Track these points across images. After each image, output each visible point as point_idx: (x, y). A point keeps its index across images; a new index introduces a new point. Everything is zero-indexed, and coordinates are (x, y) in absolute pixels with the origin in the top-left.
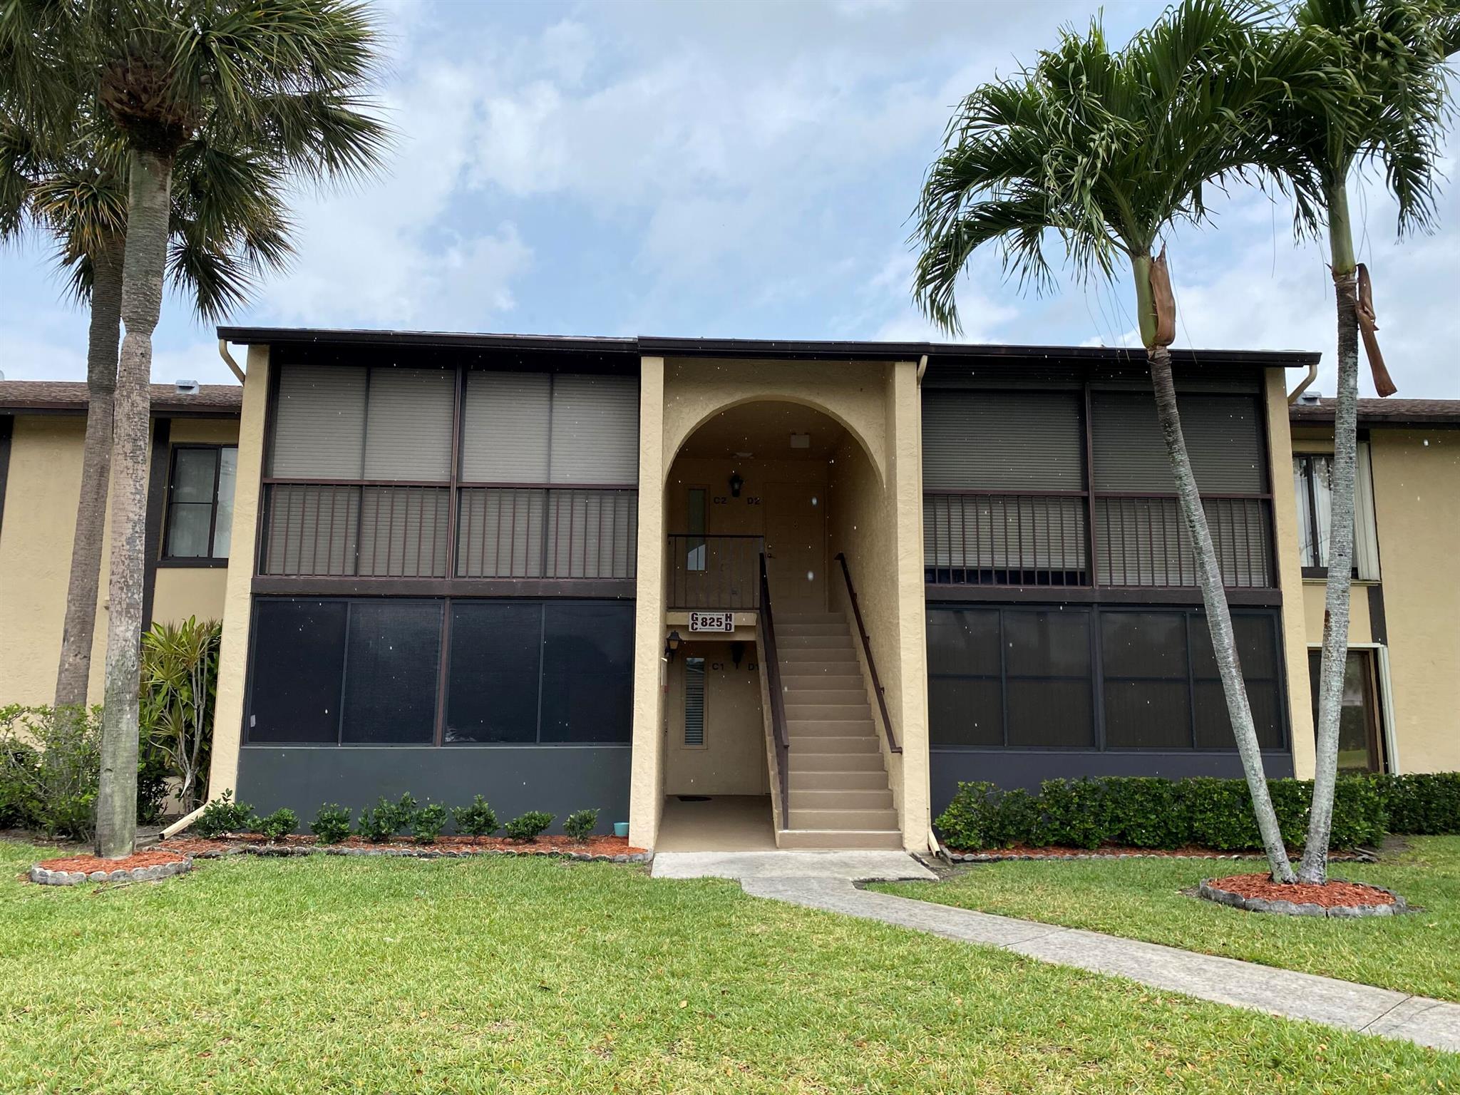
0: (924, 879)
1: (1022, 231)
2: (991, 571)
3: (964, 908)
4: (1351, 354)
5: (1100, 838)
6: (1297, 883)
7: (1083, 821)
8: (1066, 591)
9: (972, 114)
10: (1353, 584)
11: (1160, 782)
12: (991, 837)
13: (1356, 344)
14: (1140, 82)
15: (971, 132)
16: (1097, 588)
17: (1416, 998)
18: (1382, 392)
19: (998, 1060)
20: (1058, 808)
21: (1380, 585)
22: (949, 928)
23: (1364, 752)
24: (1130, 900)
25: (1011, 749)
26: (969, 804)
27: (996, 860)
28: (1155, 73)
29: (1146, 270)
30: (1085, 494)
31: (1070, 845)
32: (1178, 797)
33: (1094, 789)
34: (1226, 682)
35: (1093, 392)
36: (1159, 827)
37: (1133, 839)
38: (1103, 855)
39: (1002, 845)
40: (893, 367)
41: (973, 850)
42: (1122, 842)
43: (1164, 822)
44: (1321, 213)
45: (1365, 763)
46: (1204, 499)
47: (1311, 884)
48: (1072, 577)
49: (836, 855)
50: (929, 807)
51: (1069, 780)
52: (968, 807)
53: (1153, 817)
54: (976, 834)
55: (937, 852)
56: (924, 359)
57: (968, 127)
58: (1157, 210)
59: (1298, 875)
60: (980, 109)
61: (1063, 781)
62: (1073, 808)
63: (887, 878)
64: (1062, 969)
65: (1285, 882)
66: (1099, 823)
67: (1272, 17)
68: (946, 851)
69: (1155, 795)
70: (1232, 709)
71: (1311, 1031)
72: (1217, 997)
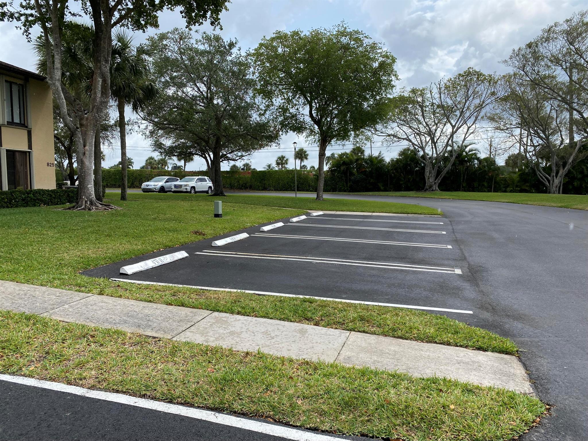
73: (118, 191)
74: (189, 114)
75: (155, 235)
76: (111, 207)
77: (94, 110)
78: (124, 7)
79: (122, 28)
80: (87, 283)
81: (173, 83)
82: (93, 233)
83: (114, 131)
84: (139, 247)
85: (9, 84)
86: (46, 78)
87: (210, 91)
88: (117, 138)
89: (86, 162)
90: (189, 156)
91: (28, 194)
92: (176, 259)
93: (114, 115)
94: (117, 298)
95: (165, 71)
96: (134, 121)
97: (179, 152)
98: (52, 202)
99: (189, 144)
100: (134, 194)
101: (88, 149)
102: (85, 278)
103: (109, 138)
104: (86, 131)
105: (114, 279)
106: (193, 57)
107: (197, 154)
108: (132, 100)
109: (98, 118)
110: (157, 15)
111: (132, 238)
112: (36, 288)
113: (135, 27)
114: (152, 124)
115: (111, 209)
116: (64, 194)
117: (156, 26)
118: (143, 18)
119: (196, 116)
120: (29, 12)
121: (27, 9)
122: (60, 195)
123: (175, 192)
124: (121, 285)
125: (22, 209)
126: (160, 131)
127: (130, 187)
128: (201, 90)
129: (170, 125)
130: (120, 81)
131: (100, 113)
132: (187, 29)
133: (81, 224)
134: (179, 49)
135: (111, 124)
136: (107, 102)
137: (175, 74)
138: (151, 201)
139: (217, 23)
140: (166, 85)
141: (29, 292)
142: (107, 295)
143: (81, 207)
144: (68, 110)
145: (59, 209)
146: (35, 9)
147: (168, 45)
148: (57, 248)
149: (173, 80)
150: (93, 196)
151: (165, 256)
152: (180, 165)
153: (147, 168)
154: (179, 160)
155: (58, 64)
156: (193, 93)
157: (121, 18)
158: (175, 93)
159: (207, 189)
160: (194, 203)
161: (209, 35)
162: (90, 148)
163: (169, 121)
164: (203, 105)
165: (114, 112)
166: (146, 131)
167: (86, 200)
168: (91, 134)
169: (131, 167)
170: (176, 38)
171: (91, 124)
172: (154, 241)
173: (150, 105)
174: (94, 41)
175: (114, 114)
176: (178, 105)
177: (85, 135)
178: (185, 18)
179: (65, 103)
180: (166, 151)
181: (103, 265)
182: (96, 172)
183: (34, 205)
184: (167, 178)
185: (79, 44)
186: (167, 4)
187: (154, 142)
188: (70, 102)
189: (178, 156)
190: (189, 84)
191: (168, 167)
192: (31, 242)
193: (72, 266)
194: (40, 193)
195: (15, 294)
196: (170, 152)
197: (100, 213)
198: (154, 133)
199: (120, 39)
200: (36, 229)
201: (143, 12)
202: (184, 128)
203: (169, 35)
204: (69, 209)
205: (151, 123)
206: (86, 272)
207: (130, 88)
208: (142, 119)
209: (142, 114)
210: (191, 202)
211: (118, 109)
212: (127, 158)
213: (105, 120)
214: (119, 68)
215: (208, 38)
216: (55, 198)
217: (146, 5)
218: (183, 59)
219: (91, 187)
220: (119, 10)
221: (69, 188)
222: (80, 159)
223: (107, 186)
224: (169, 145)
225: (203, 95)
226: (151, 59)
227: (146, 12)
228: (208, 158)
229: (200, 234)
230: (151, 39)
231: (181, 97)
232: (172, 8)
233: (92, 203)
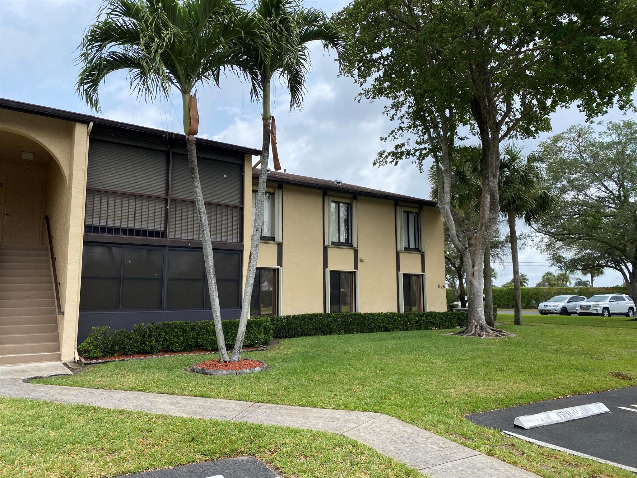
0: (64, 374)
1: (139, 71)
2: (120, 229)
3: (78, 387)
4: (266, 152)
5: (158, 349)
6: (229, 362)
7: (150, 342)
8: (154, 240)
9: (112, 7)
10: (260, 243)
11: (186, 323)
12: (106, 352)
13: (269, 148)
14: (190, 16)
15: (112, 16)
16: (169, 239)
17: (257, 404)
18: (276, 169)
19: (63, 460)
20: (140, 337)
21: (282, 244)
22: (65, 398)
23: (271, 308)
24: (159, 375)
25: (122, 311)
26: (97, 337)
27: (106, 362)
28: (196, 13)
29: (188, 100)
30: (167, 197)
31: (144, 353)
32: (193, 329)
33: (157, 328)
34: (209, 280)
35: (173, 153)
36: (184, 342)
37: (172, 348)
38: (158, 356)
39: (112, 355)
40: (75, 125)
41: (96, 358)
42: (168, 350)
43: (187, 340)
44: (261, 93)
45: (271, 312)
46: (206, 204)
47: (234, 361)
48: (157, 234)
49: (20, 366)
50: (77, 340)
51: (146, 324)
52: (96, 339)
53: (182, 338)
54: (99, 351)
55: (78, 361)
56: (91, 124)
57: (110, 13)
58: (194, 75)
59: (230, 358)
60: (117, 7)
61: (143, 324)
62: (147, 336)
63: (44, 376)
64: (114, 411)
65: (224, 362)
66: (157, 341)
67: (242, 4)
68: (83, 360)
69: (183, 329)
70: (211, 292)
71: (211, 423)
72: (179, 414)
73: (511, 313)
74: (595, 219)
75: (558, 373)
76: (503, 333)
77: (483, 227)
78: (512, 118)
79: (511, 140)
80: (474, 434)
81: (572, 186)
82: (482, 364)
83: (505, 247)
84: (538, 390)
85: (406, 214)
86: (437, 203)
87: (623, 188)
88: (508, 254)
89: (475, 284)
90: (598, 270)
91: (421, 316)
92: (590, 413)
93: (504, 231)
94: (511, 465)
95: (561, 175)
96: (527, 235)
97: (583, 265)
98: (443, 325)
99: (597, 254)
100: (530, 317)
101: (477, 269)
102: (472, 426)
103: (500, 255)
104: (475, 250)
105: (507, 432)
106: (597, 153)
107: (609, 266)
108: (524, 212)
109: (487, 236)
110: (549, 117)
111: (529, 375)
112: (419, 432)
113: (524, 135)
114: (548, 236)
115: (503, 335)
116: (454, 317)
117: (549, 129)
118: (533, 124)
119: (605, 220)
120: (423, 146)
121: (421, 145)
122: (450, 318)
123: (581, 314)
124: (516, 445)
125: (416, 332)
126: (558, 242)
127: (524, 308)
128: (611, 189)
129: (570, 234)
130: (509, 194)
131: (489, 230)
132: (588, 122)
133: (471, 353)
134: (578, 148)
135: (502, 240)
136: (496, 219)
137: (574, 176)
138: (552, 326)
139: (628, 105)
140: (563, 190)
141: (412, 435)
142: (498, 457)
143: (471, 332)
144: (457, 231)
145: (448, 333)
146: (428, 143)
147: (564, 146)
148: (444, 382)
149: (573, 183)
150: (483, 320)
151: (574, 408)
152: (585, 280)
153: (544, 285)
154: (585, 274)
155: (447, 189)
156: (599, 194)
157: (509, 130)
158: (575, 198)
159: (626, 311)
160: (610, 330)
161: (616, 124)
162: (480, 268)
163: (569, 231)
164: (614, 206)
165: (504, 227)
166: (541, 244)
167: (476, 324)
168: (480, 253)
169: (526, 284)
170: (574, 136)
171: (479, 243)
172: (558, 383)
173: (545, 214)
174: (481, 159)
175: (504, 229)
176: (579, 210)
177: (473, 254)
178: (584, 111)
179: (454, 225)
180: (567, 265)
181: (493, 409)
182: (486, 291)
183: (427, 329)
184: (569, 296)
185: (469, 166)
186: (560, 103)
187: (551, 256)
188: (458, 223)
189: (582, 270)
190: (593, 185)
191: (570, 284)
192: (420, 371)
193: (458, 407)
194: (431, 316)
195: (399, 436)
196: (572, 265)
197: (491, 341)
198: (551, 246)
199: (509, 151)
200: (425, 356)
201: (533, 119)
202: (589, 236)
203: (564, 135)
204: (459, 333)
205: (546, 234)
206: (474, 417)
207: (521, 200)
208: (537, 231)
209: (535, 226)
210: (605, 329)
211: (508, 224)
212: (520, 275)
213: (495, 237)
214: (508, 182)
215: (615, 126)
216: (445, 321)
217: (536, 111)
218: (583, 157)
219: (480, 310)
220: (507, 122)
221: (459, 310)
222: (469, 280)
223: (499, 306)
224: (570, 258)
225: (613, 194)
226: (544, 165)
227: (537, 117)
228: (625, 271)
229: (624, 377)
230: (543, 144)
231: (584, 201)
232: (567, 105)
233: (482, 328)
